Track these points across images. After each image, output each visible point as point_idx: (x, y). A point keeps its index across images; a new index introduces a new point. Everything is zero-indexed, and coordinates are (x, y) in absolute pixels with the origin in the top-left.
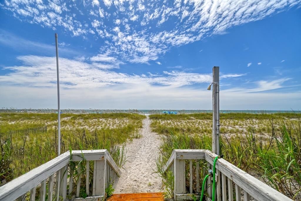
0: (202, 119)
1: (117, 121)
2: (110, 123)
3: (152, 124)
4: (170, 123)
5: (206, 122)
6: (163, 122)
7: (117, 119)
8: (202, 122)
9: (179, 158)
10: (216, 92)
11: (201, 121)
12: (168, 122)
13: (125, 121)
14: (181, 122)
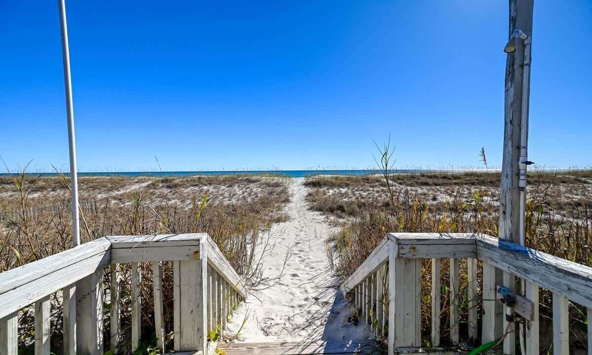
0: (411, 185)
1: (238, 190)
2: (224, 194)
3: (310, 195)
4: (346, 193)
5: (420, 191)
6: (331, 192)
7: (239, 186)
8: (412, 190)
9: (404, 256)
10: (521, 63)
11: (409, 188)
12: (341, 191)
13: (255, 190)
14: (368, 190)
